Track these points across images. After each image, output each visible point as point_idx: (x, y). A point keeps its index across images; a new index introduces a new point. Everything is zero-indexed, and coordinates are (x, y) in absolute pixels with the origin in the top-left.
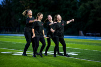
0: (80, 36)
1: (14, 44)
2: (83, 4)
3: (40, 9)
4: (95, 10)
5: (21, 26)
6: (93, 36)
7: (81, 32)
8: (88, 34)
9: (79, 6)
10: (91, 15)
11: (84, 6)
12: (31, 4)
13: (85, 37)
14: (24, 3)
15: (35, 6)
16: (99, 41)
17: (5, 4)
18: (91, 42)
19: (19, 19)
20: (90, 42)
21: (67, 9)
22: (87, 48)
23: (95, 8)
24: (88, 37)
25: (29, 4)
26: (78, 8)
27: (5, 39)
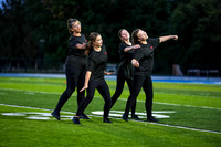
0: (175, 75)
1: (31, 96)
2: (181, 5)
3: (86, 18)
4: (206, 19)
5: (46, 55)
6: (202, 75)
7: (177, 68)
8: (191, 71)
9: (172, 10)
10: (198, 29)
11: (184, 10)
12: (65, 6)
13: (186, 79)
14: (51, 5)
15: (75, 12)
16: (217, 87)
17: (9, 8)
18: (199, 89)
19: (42, 41)
20: (195, 89)
21: (146, 16)
22: (190, 102)
23: (207, 15)
24: (192, 79)
25: (61, 6)
26: (169, 16)
27: (10, 84)
